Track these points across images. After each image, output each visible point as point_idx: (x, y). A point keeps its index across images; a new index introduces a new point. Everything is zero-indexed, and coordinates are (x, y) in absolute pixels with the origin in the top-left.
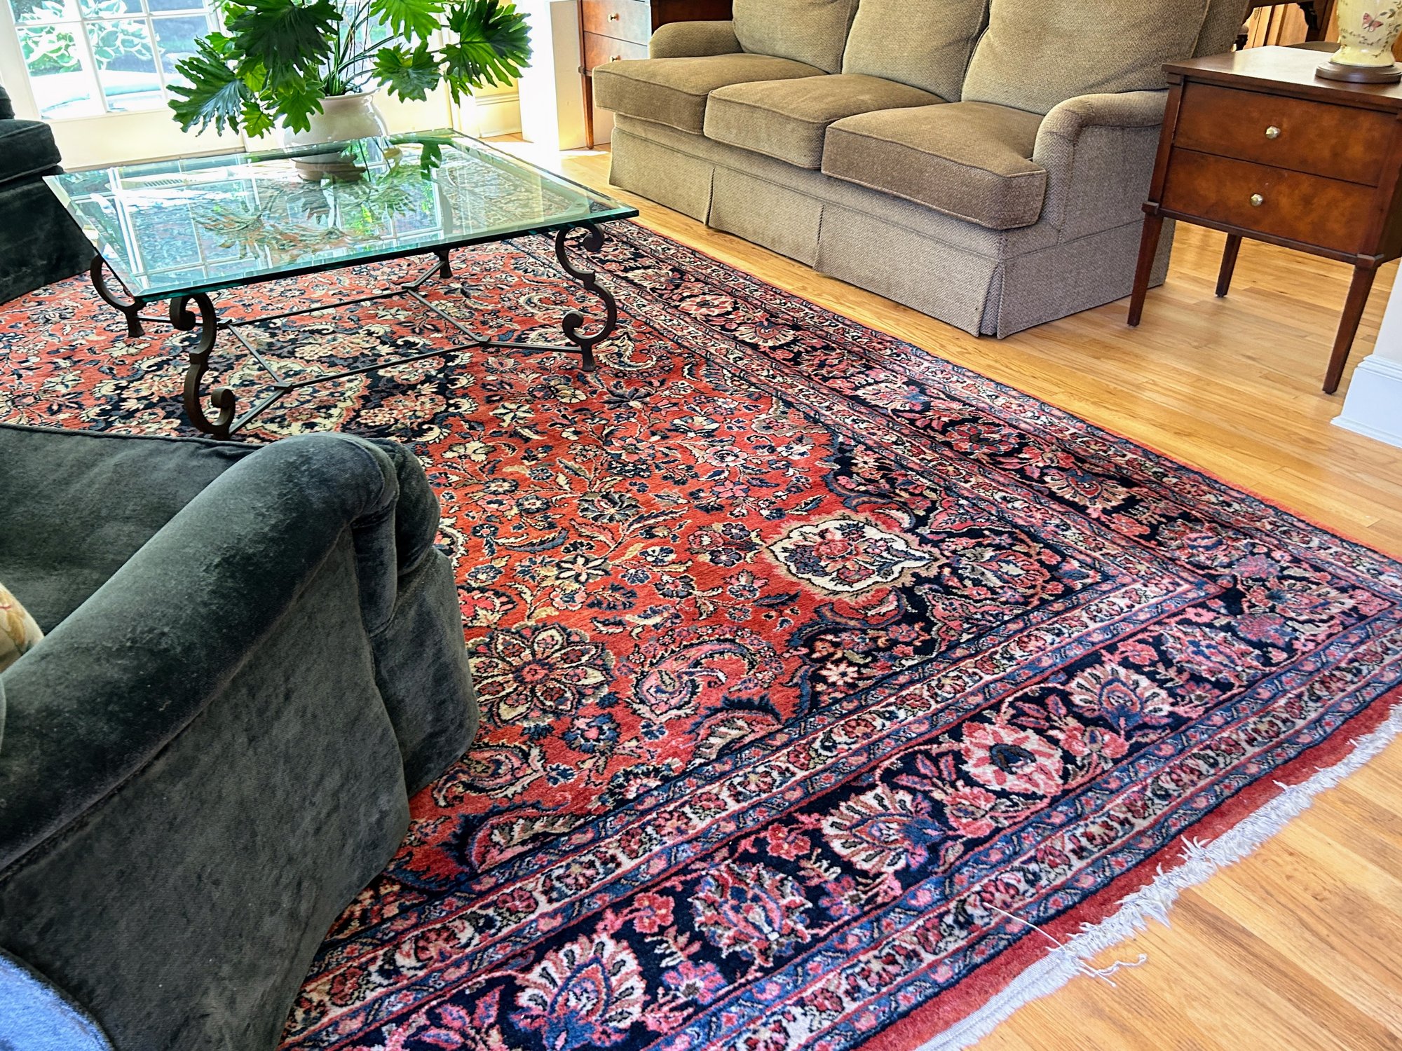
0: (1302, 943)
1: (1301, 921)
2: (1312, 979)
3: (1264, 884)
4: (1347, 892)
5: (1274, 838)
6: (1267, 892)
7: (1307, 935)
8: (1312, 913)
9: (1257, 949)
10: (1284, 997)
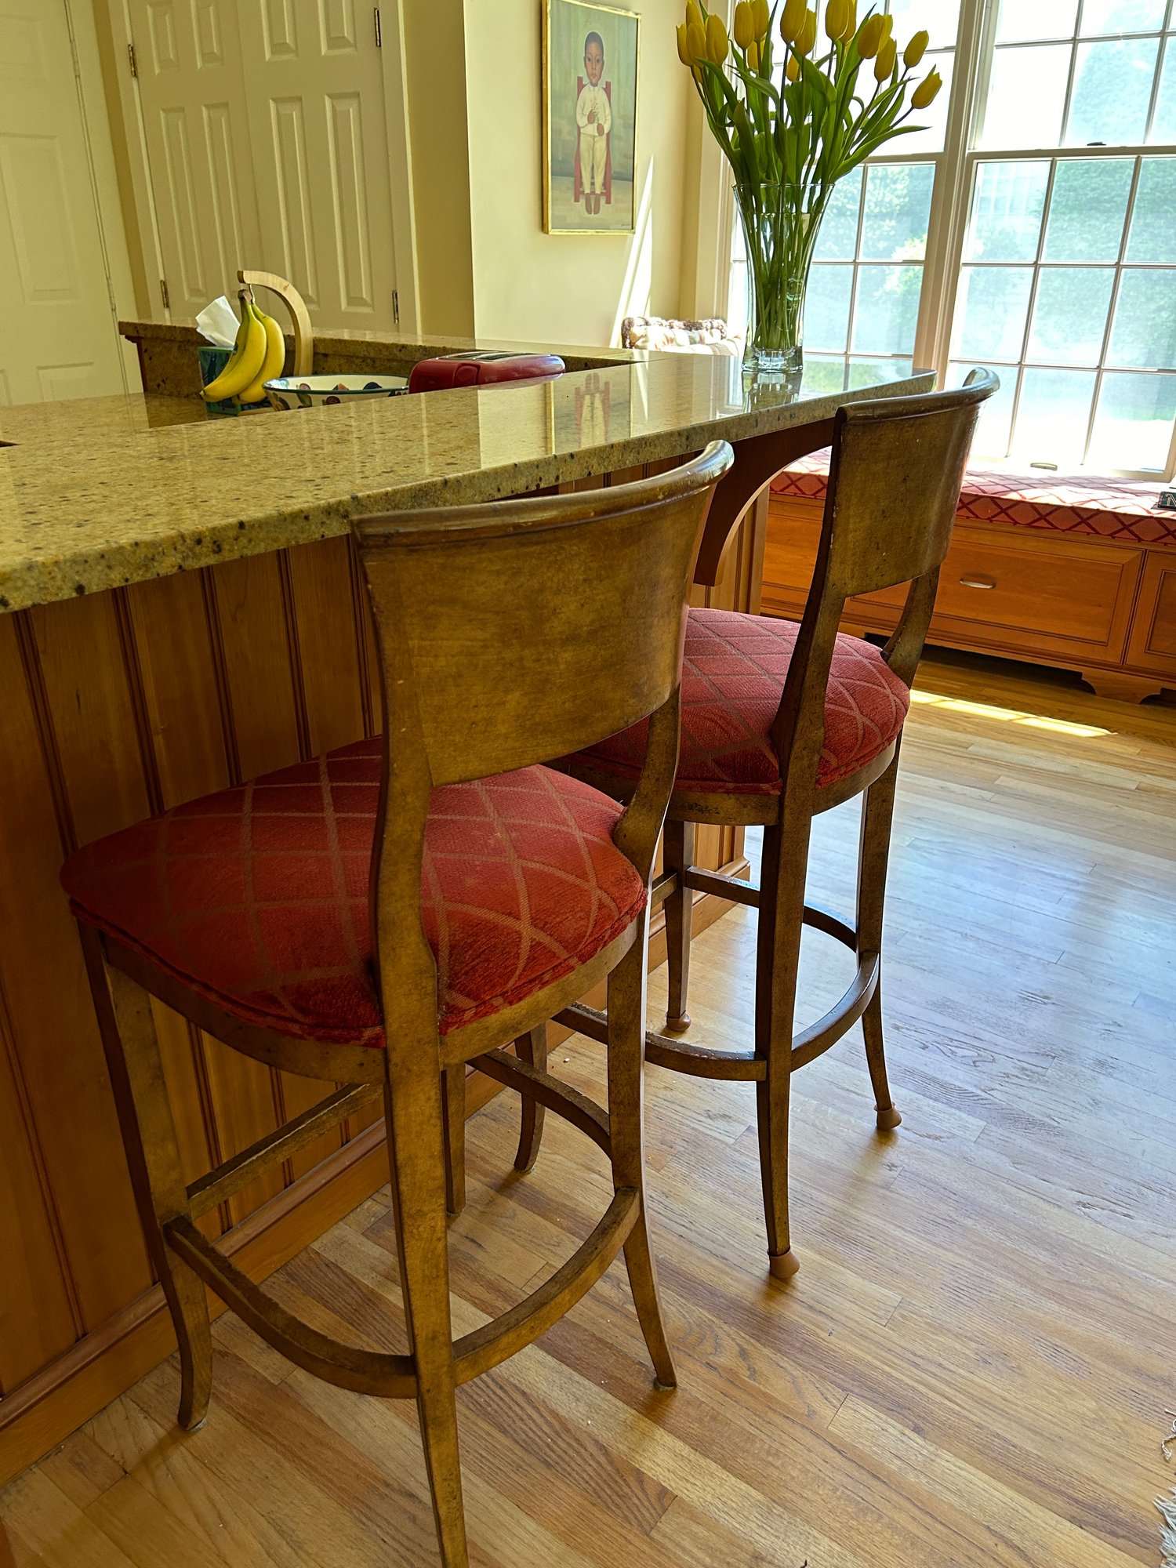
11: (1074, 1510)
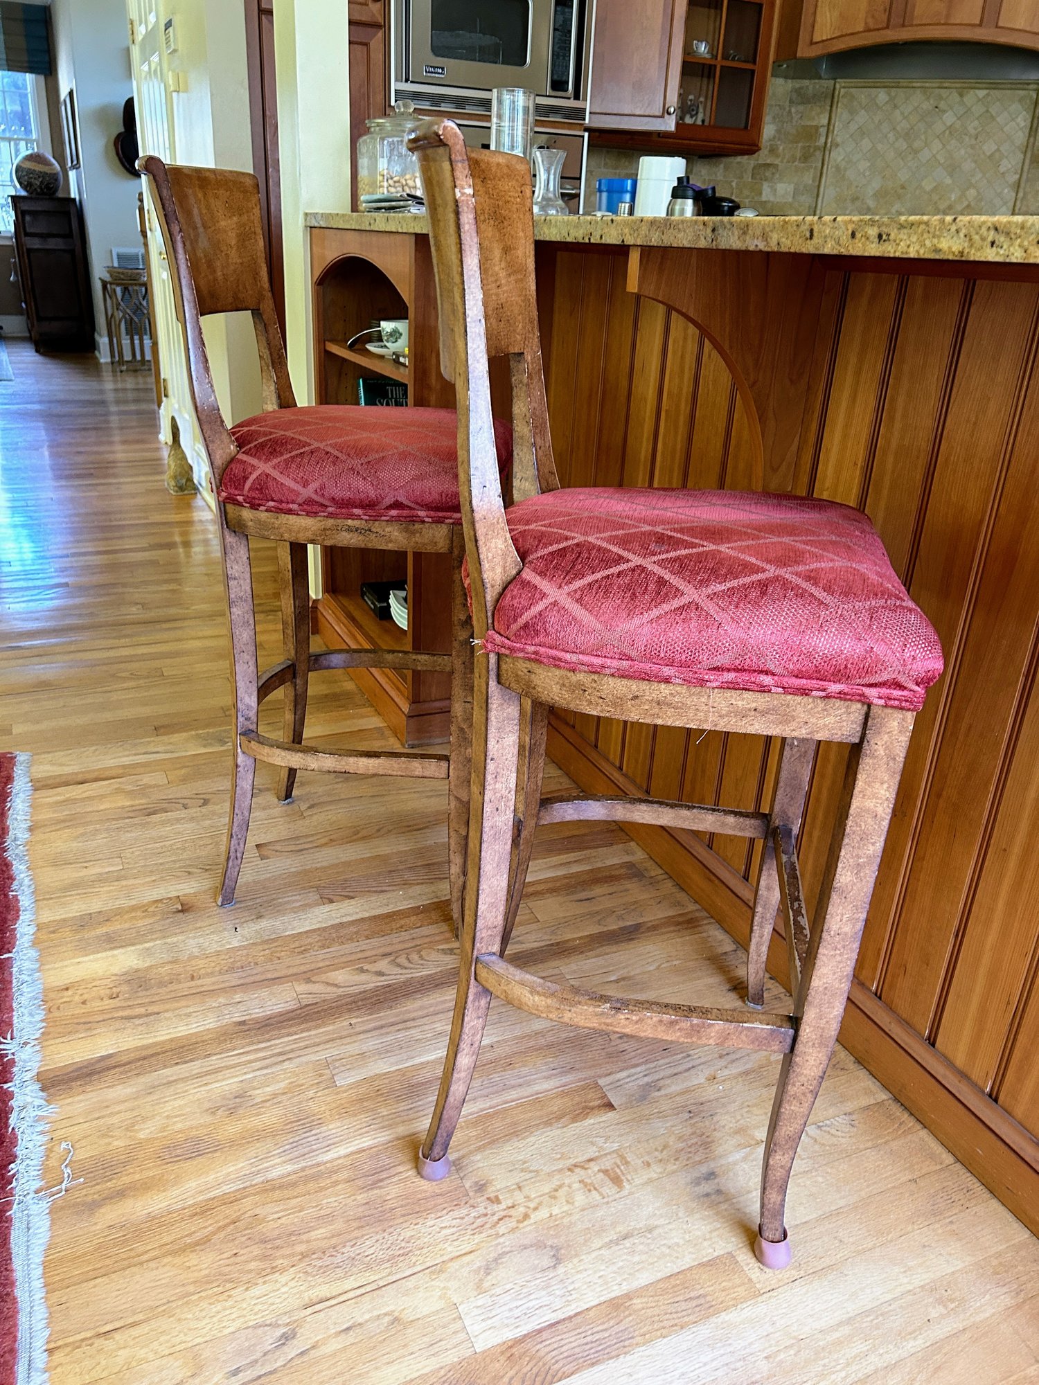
0: (140, 1028)
1: (122, 1018)
2: (172, 1040)
3: (76, 1021)
4: (122, 978)
5: (46, 991)
6: (84, 1023)
7: (137, 1022)
8: (123, 1008)
9: (125, 1059)
10: (171, 1066)
11: (113, 1061)
